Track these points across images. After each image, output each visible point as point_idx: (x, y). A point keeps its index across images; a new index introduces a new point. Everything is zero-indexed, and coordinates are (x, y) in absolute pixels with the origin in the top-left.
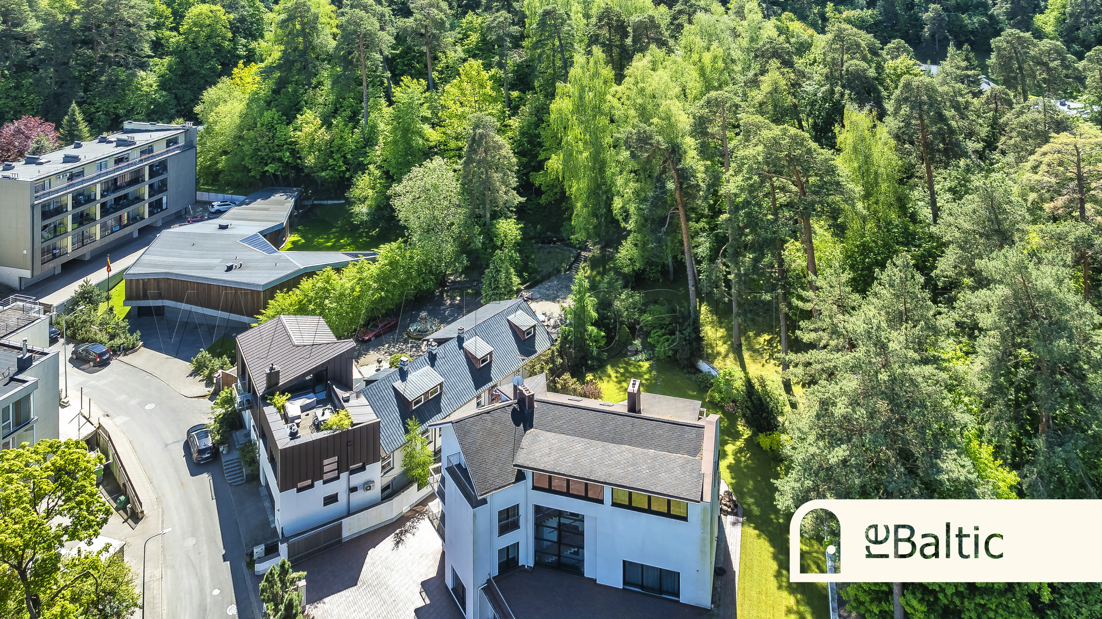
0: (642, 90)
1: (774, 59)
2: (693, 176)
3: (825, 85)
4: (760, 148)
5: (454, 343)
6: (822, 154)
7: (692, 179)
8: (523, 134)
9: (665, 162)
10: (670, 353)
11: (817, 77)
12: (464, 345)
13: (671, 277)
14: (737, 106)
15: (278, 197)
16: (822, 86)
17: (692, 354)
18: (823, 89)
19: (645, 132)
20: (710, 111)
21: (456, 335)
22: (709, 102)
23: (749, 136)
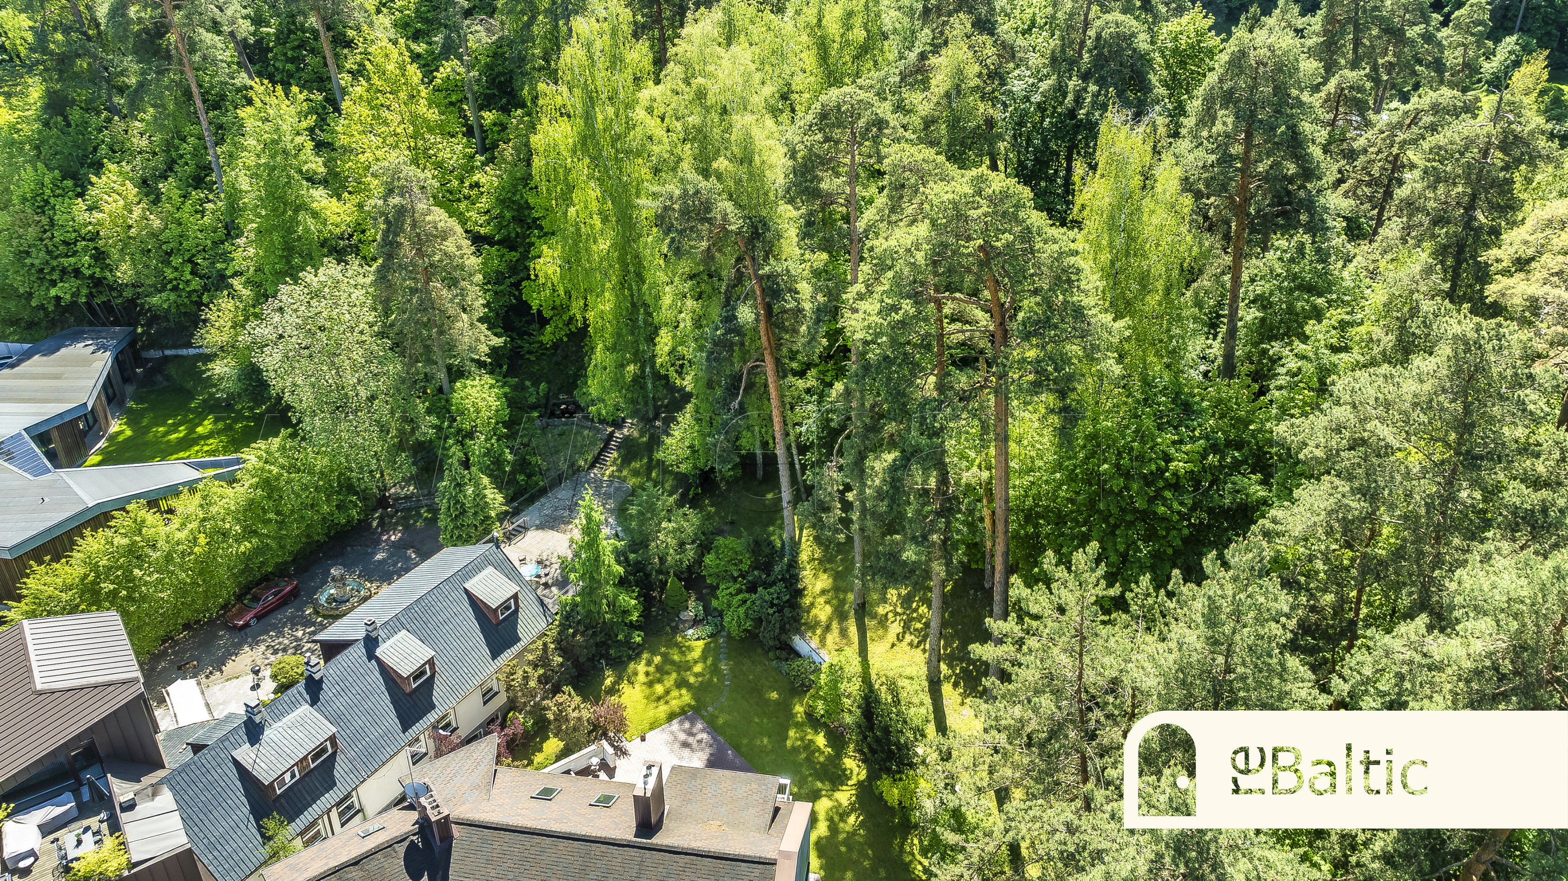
0: (701, 95)
1: (961, 15)
2: (790, 290)
3: (1047, 76)
4: (923, 229)
5: (358, 652)
6: (1055, 242)
7: (788, 297)
8: (502, 202)
9: (739, 260)
10: (748, 625)
11: (1035, 60)
12: (378, 652)
13: (760, 473)
14: (880, 124)
15: (81, 349)
16: (1041, 80)
17: (783, 629)
18: (1044, 86)
19: (697, 192)
20: (827, 139)
21: (361, 634)
22: (823, 116)
23: (902, 197)
